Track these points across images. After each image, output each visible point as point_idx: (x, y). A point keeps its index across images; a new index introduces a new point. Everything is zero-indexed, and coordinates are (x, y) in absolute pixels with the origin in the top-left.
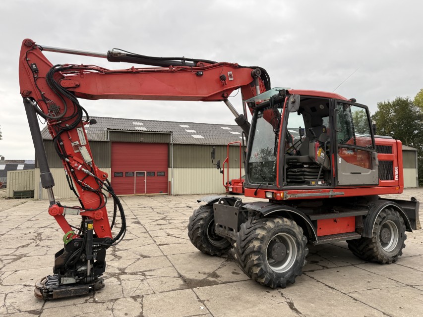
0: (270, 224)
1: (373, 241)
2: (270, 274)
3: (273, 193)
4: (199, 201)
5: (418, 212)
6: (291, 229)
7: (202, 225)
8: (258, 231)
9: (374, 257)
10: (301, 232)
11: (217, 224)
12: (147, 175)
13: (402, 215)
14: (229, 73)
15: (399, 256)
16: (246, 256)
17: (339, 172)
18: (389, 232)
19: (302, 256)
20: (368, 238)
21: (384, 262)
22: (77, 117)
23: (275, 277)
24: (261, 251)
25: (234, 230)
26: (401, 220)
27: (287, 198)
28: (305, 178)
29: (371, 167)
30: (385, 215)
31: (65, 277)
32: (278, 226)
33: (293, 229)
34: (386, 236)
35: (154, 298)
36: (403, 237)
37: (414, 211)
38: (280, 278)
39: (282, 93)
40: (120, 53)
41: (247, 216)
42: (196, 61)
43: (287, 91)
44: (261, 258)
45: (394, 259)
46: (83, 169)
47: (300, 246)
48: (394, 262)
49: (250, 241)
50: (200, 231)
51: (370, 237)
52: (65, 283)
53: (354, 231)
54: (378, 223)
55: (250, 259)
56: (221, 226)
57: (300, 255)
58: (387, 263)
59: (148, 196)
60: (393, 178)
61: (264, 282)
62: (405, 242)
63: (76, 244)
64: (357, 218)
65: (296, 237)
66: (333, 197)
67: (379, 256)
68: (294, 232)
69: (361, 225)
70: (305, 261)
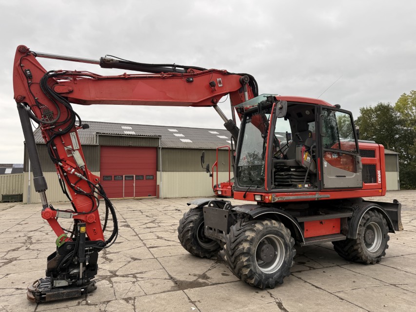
0: (258, 226)
1: (358, 242)
2: (259, 274)
3: (261, 196)
4: (189, 204)
5: (400, 213)
6: (279, 231)
7: (192, 228)
8: (248, 233)
9: (358, 258)
11: (207, 227)
12: (136, 179)
13: (385, 216)
14: (218, 79)
15: (383, 257)
16: (236, 258)
17: (325, 175)
18: (373, 234)
19: (290, 257)
20: (353, 240)
21: (368, 262)
22: (70, 122)
23: (264, 278)
24: (251, 253)
25: (224, 232)
26: (384, 221)
27: (276, 201)
28: (292, 182)
29: (355, 171)
30: (369, 217)
31: (58, 279)
32: (266, 228)
33: (281, 231)
34: (370, 237)
35: (146, 300)
36: (386, 239)
37: (397, 212)
38: (269, 279)
39: (270, 99)
40: (112, 60)
41: (236, 218)
42: (186, 68)
43: (275, 97)
44: (251, 260)
45: (377, 260)
46: (76, 173)
47: (288, 248)
48: (378, 262)
49: (240, 243)
50: (190, 234)
51: (355, 238)
52: (58, 285)
53: (339, 232)
54: (363, 225)
55: (239, 260)
56: (211, 229)
57: (288, 256)
58: (371, 263)
59: (137, 199)
60: (376, 181)
61: (253, 282)
62: (388, 243)
63: (69, 247)
64: (342, 219)
65: (284, 239)
66: (319, 199)
67: (363, 257)
68: (282, 234)
69: (346, 226)
70: (293, 262)
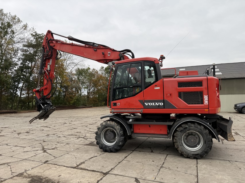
5: (230, 128)
6: (114, 126)
10: (119, 128)
18: (195, 139)
37: (227, 126)
38: (107, 147)
53: (167, 134)
